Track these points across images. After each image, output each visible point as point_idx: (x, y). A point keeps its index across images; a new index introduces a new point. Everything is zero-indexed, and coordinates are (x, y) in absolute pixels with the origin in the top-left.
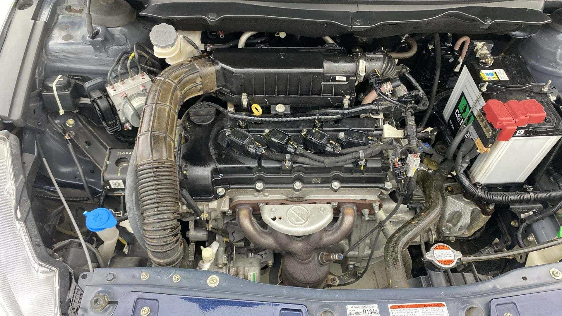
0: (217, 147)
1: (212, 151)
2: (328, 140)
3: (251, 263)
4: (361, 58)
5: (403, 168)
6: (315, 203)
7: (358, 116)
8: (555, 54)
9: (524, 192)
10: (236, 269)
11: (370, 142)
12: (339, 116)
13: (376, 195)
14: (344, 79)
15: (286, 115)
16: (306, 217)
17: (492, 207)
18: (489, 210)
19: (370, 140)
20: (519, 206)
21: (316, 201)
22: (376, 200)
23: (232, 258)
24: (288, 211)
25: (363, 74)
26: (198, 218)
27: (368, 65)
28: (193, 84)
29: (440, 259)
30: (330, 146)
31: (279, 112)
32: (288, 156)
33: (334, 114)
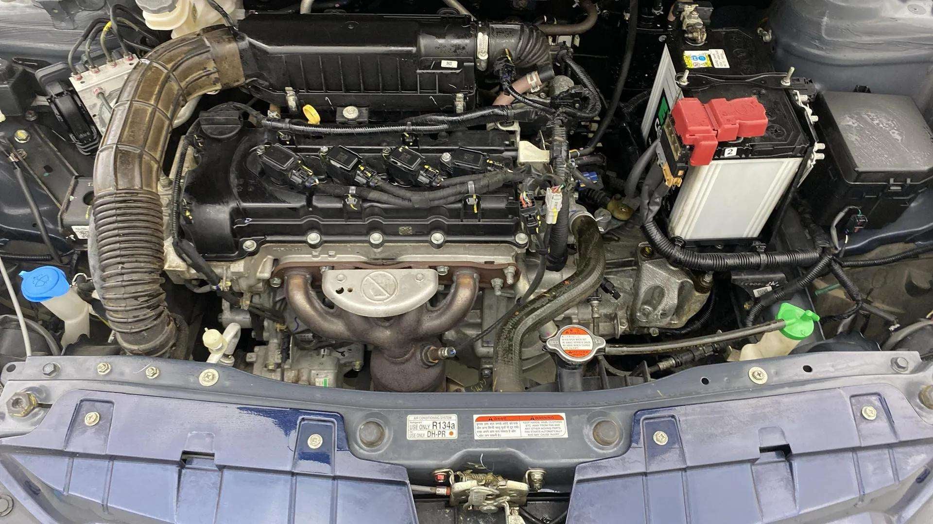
0: (243, 173)
1: (233, 179)
2: (422, 164)
3: (322, 364)
4: (482, 30)
5: (534, 209)
6: (410, 267)
7: (484, 127)
8: (819, 24)
9: (751, 253)
10: (297, 372)
11: (489, 168)
12: (445, 126)
13: (509, 256)
14: (454, 64)
15: (360, 124)
16: (392, 289)
17: (708, 279)
18: (704, 284)
19: (490, 165)
20: (746, 277)
21: (412, 265)
22: (509, 264)
23: (288, 354)
24: (364, 278)
25: (483, 57)
26: (215, 287)
27: (493, 42)
28: (201, 72)
29: (569, 348)
30: (424, 175)
31: (349, 120)
32: (353, 190)
33: (440, 122)
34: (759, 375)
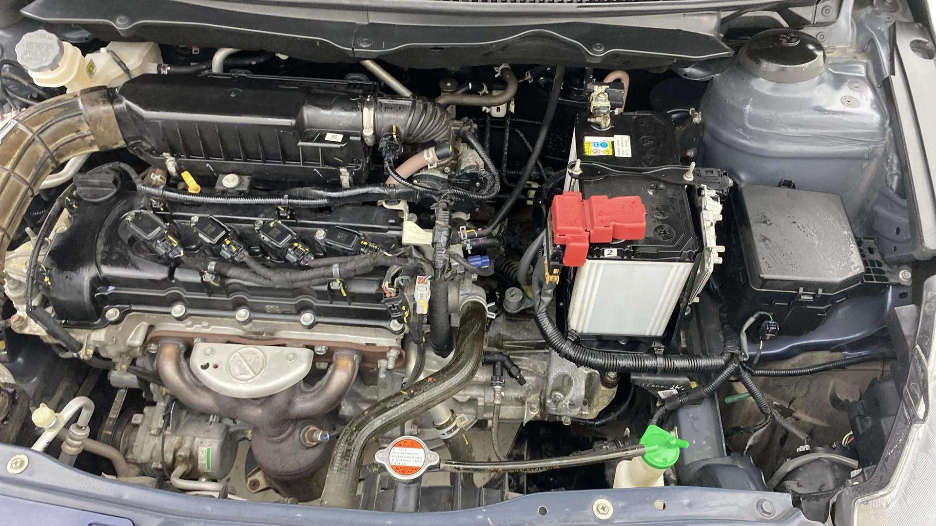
0: (113, 238)
1: (100, 247)
2: (292, 241)
3: (208, 431)
4: (369, 105)
5: (398, 300)
6: (284, 345)
8: (742, 112)
9: (647, 355)
10: (180, 438)
11: (362, 250)
12: (325, 201)
13: (393, 338)
14: (339, 138)
15: (241, 194)
17: (612, 375)
18: (609, 379)
19: (363, 246)
20: (647, 378)
21: (286, 342)
22: (391, 348)
23: (169, 421)
24: (233, 354)
25: (368, 133)
26: (75, 355)
27: (379, 116)
28: (74, 134)
29: (397, 464)
30: (292, 253)
31: (228, 189)
32: (212, 265)
33: (321, 196)
34: (604, 508)
